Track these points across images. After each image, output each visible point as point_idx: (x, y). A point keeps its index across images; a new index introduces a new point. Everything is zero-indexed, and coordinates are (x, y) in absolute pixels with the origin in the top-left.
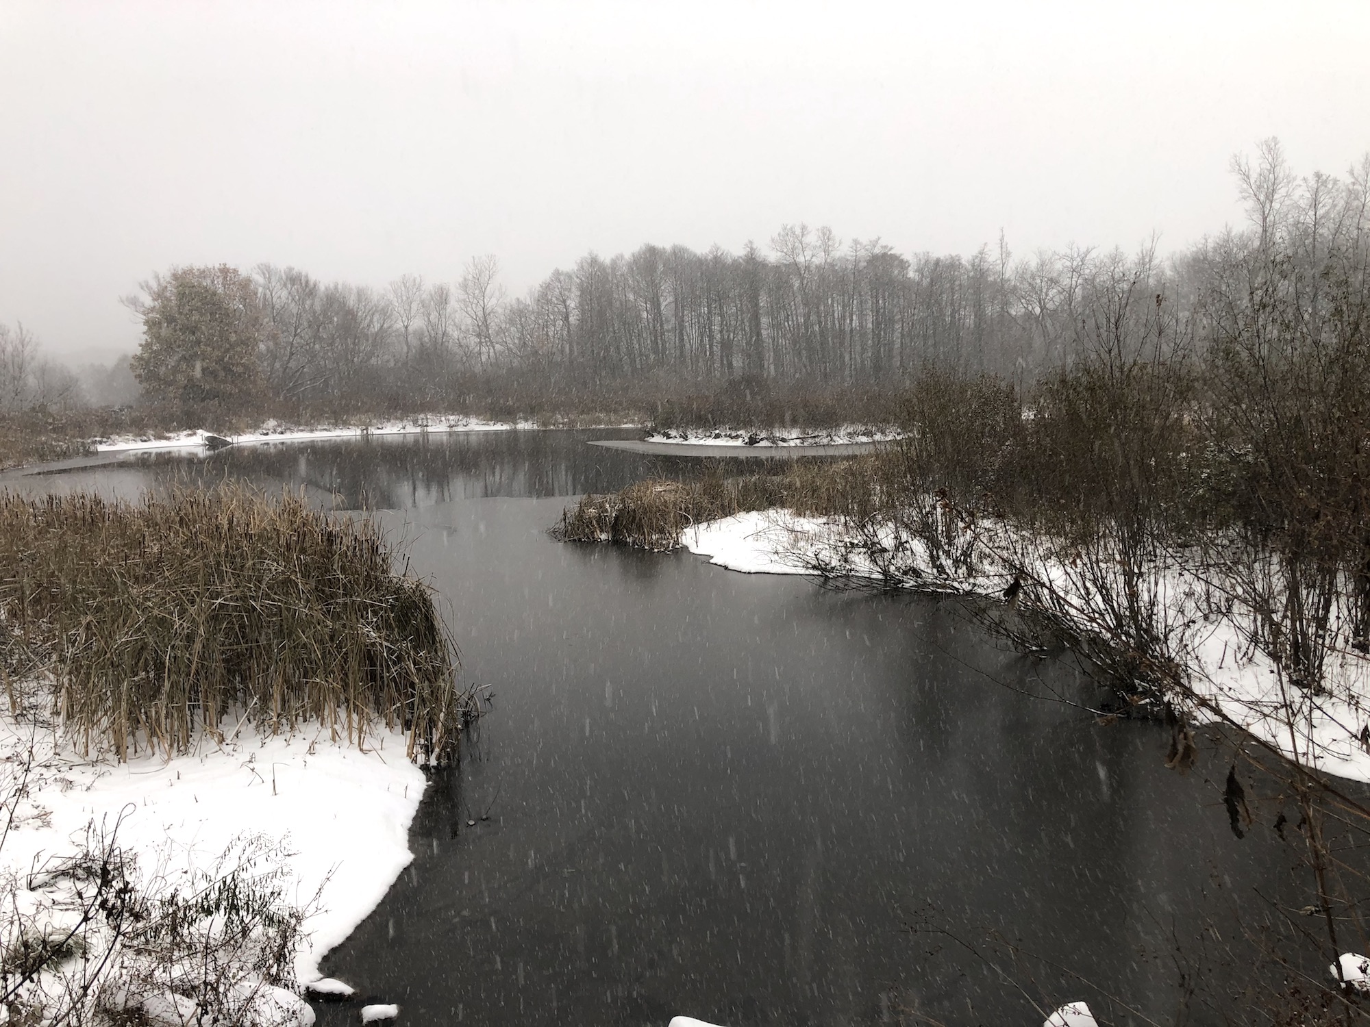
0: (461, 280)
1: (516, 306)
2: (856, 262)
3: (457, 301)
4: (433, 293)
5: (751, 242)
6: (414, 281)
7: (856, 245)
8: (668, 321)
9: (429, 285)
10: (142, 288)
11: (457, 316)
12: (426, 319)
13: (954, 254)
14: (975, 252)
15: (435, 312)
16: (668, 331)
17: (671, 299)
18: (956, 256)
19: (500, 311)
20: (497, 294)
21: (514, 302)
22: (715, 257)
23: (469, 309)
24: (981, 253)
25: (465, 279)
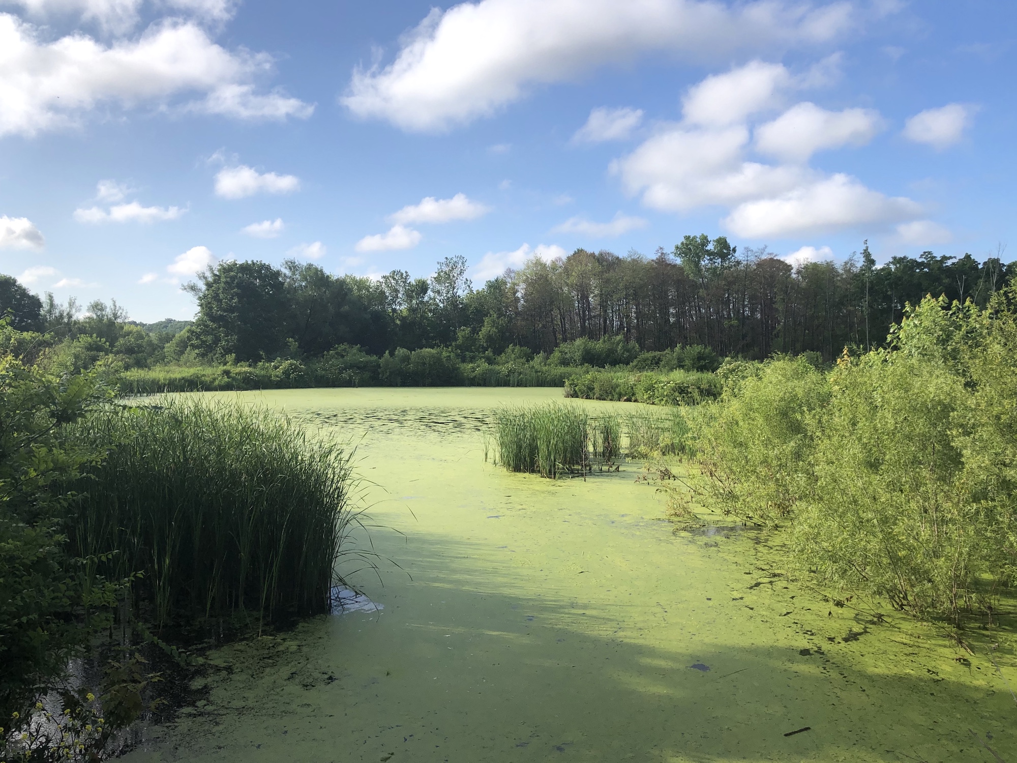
0: (436, 275)
1: (476, 294)
2: (747, 266)
3: (434, 292)
4: (414, 283)
5: (661, 248)
6: (402, 274)
7: (747, 251)
8: (595, 308)
9: (412, 280)
10: (200, 278)
12: (409, 305)
13: (828, 261)
14: (846, 259)
15: (416, 300)
16: (594, 317)
17: (596, 292)
18: (831, 262)
19: (465, 298)
20: (463, 286)
21: (475, 292)
22: (634, 260)
24: (851, 260)
25: (439, 275)
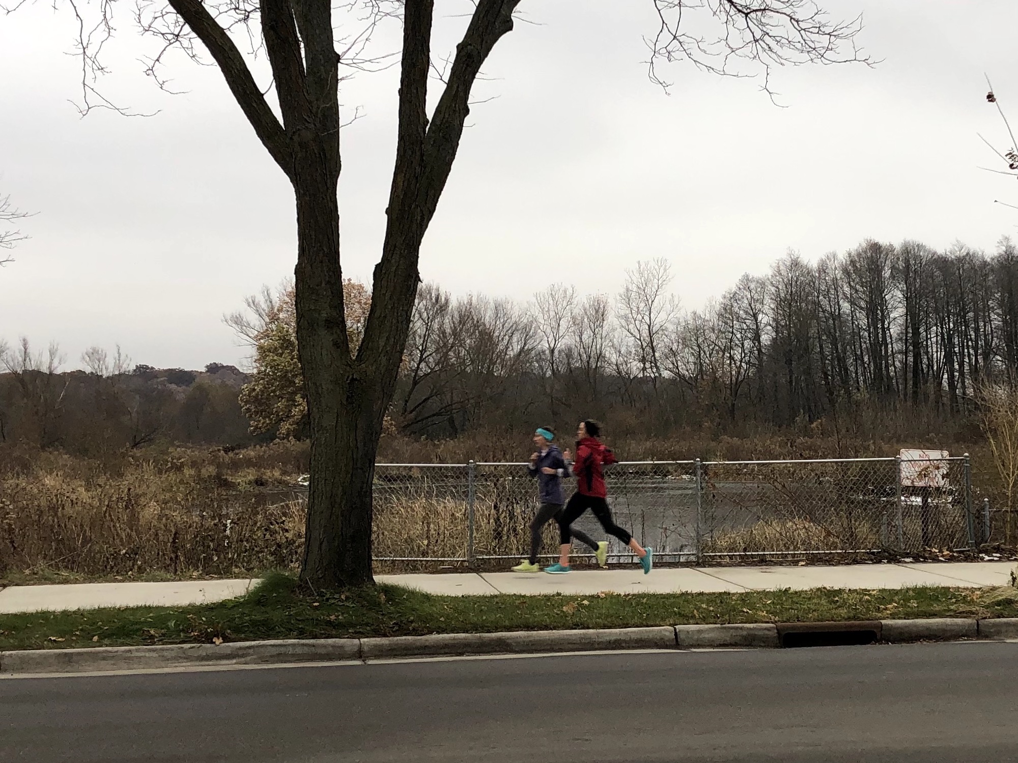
0: (622, 291)
1: (691, 322)
3: (618, 317)
4: (587, 306)
6: (565, 292)
9: (582, 299)
11: (616, 336)
12: (578, 339)
15: (589, 330)
19: (671, 327)
20: (668, 307)
21: (690, 318)
23: (631, 326)
25: (628, 290)
